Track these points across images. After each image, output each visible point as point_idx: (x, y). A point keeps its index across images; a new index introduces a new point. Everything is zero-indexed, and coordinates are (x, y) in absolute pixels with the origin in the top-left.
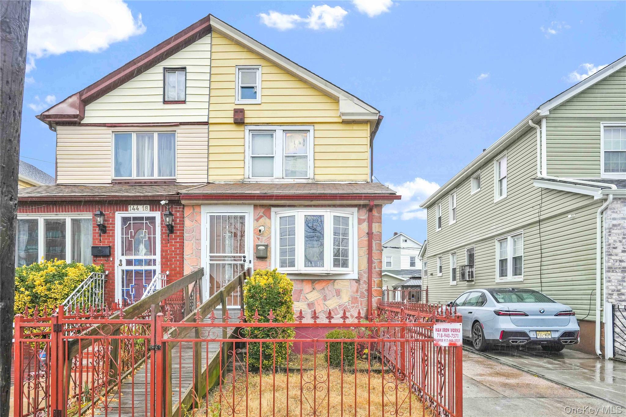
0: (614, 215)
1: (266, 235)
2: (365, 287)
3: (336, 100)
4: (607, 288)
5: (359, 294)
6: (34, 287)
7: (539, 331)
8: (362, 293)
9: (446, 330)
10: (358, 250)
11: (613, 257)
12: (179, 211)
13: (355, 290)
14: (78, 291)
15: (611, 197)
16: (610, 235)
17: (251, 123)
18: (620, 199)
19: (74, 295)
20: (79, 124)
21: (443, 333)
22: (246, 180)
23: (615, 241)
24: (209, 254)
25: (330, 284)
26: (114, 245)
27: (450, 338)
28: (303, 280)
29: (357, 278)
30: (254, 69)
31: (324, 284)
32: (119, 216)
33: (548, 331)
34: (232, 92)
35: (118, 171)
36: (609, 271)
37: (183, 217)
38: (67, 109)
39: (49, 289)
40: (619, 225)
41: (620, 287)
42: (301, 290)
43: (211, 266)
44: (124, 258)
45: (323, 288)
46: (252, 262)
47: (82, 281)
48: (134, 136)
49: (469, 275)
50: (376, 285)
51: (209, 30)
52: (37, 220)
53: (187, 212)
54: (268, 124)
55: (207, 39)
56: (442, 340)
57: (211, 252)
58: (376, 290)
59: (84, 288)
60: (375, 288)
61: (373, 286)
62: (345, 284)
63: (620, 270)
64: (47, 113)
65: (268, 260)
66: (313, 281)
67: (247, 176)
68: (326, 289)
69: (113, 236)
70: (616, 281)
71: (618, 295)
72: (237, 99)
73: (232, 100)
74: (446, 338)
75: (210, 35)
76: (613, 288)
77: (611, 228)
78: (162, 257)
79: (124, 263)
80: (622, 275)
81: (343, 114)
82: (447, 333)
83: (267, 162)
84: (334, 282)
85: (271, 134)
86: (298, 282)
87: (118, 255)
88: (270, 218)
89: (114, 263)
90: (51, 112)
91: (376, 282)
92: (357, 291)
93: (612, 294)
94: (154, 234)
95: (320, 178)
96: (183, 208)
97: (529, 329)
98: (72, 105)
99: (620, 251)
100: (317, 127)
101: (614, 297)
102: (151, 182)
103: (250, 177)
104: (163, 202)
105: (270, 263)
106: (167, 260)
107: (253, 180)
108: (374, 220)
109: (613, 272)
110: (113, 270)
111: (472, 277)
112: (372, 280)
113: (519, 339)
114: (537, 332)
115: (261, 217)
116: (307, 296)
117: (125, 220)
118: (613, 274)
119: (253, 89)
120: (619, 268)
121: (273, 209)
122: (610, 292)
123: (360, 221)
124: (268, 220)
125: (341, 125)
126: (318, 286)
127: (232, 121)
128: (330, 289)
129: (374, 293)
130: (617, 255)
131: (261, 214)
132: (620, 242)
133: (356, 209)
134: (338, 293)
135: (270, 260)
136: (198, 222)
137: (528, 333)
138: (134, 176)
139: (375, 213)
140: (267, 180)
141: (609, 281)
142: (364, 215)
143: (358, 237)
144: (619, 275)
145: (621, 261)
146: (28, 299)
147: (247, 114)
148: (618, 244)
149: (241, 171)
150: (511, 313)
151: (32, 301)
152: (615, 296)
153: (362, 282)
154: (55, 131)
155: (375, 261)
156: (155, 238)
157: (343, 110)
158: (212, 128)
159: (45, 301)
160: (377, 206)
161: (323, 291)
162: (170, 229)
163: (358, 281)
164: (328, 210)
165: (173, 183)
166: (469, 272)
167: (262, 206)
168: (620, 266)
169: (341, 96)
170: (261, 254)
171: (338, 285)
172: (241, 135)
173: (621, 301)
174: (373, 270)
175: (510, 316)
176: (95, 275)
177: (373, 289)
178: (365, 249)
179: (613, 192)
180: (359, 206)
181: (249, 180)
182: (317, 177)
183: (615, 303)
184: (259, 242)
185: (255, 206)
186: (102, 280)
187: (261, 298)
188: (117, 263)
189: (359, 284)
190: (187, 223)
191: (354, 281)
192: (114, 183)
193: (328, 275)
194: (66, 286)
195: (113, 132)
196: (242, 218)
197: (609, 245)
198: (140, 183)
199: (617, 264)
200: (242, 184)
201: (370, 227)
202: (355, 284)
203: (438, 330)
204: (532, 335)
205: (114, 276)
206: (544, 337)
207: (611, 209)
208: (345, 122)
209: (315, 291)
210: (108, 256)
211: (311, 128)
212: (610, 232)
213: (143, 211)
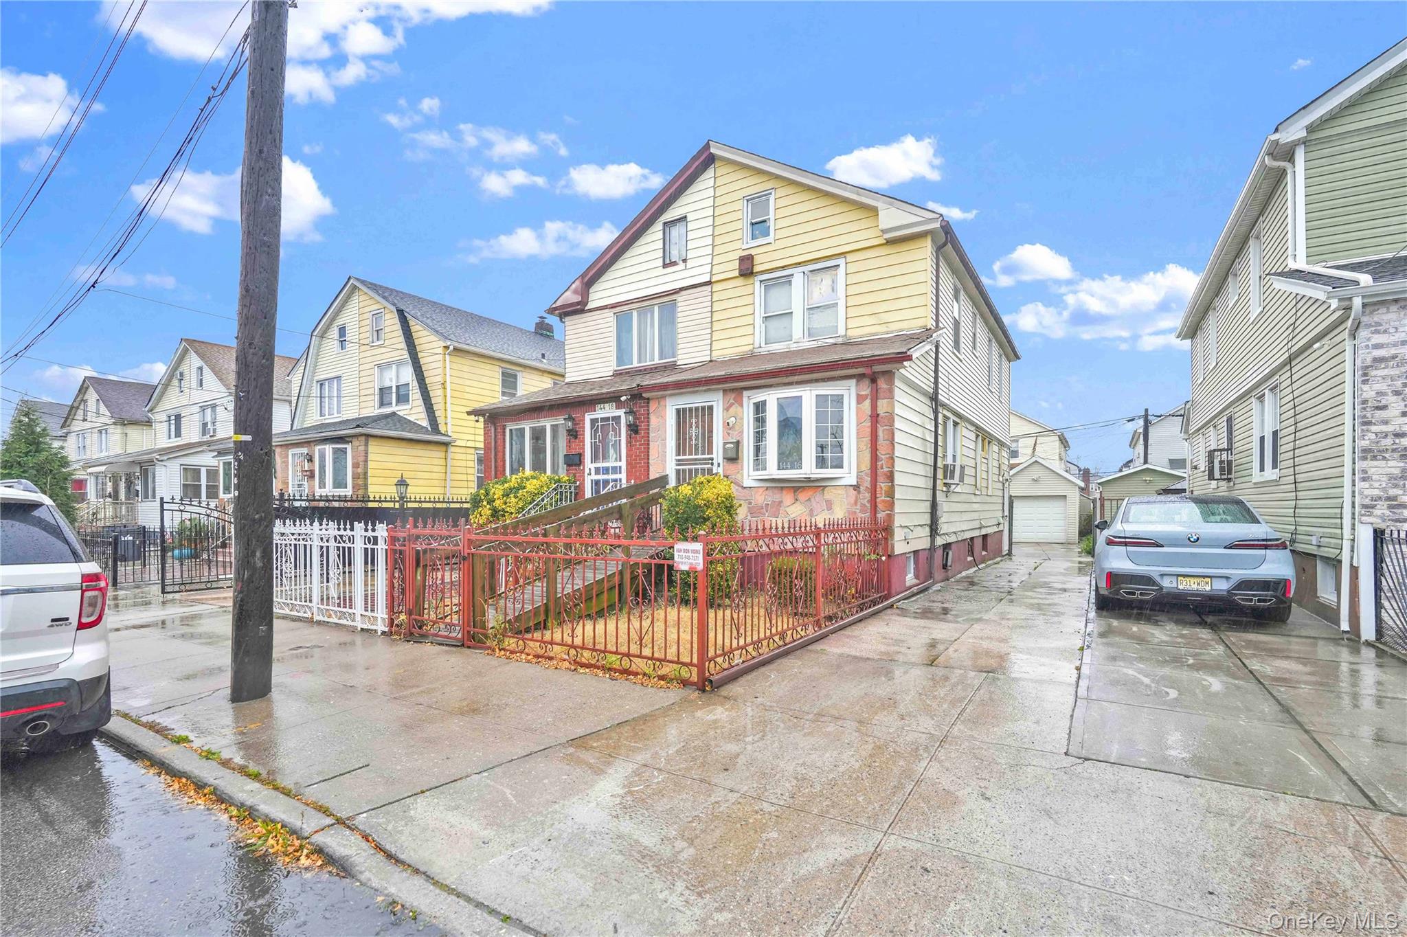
0: (1377, 339)
1: (737, 428)
2: (868, 496)
3: (874, 211)
4: (1361, 493)
5: (858, 507)
6: (494, 501)
7: (1184, 576)
8: (863, 505)
9: (687, 551)
10: (858, 442)
11: (1374, 428)
12: (643, 407)
13: (852, 501)
14: (537, 505)
15: (1357, 302)
16: (1364, 382)
17: (762, 271)
18: (1396, 301)
19: (531, 509)
20: (582, 311)
21: (684, 554)
22: (756, 350)
23: (1379, 393)
24: (675, 457)
25: (817, 493)
26: (584, 452)
27: (690, 561)
28: (782, 488)
29: (855, 483)
30: (765, 195)
31: (809, 493)
32: (588, 417)
33: (1204, 577)
34: (738, 235)
35: (620, 360)
36: (1364, 458)
37: (648, 414)
38: (570, 297)
39: (505, 503)
40: (1394, 357)
41: (1393, 492)
42: (781, 502)
43: (678, 472)
44: (593, 466)
45: (809, 499)
46: (721, 465)
47: (542, 494)
48: (635, 314)
49: (1222, 469)
50: (883, 492)
51: (711, 160)
52: (524, 428)
53: (653, 406)
54: (783, 268)
55: (710, 173)
56: (682, 563)
57: (678, 454)
58: (883, 501)
59: (545, 501)
60: (883, 498)
61: (878, 495)
62: (839, 492)
63: (1396, 455)
64: (554, 306)
65: (739, 461)
66: (796, 490)
67: (757, 345)
68: (812, 500)
69: (584, 442)
70: (1385, 478)
71: (1390, 507)
72: (745, 242)
73: (738, 245)
74: (686, 560)
75: (713, 166)
76: (1376, 492)
77: (1367, 367)
78: (628, 463)
79: (593, 472)
80: (1402, 465)
81: (884, 231)
82: (687, 554)
83: (784, 321)
84: (823, 490)
85: (787, 280)
86: (776, 491)
87: (589, 465)
88: (742, 405)
89: (584, 473)
90: (559, 303)
91: (884, 489)
92: (856, 503)
93: (1373, 507)
94: (620, 437)
95: (856, 333)
96: (648, 403)
97: (1160, 571)
98: (575, 292)
99: (1397, 413)
100: (850, 258)
101: (1377, 512)
102: (651, 369)
103: (763, 345)
104: (623, 399)
105: (742, 466)
106: (632, 468)
107: (766, 349)
108: (881, 394)
109: (1374, 458)
110: (584, 480)
111: (1230, 472)
112: (878, 486)
113: (1138, 589)
114: (1180, 578)
115: (731, 405)
116: (788, 509)
117: (593, 421)
118: (1376, 463)
119: (765, 224)
120: (1394, 450)
121: (746, 393)
122: (1367, 502)
123: (860, 399)
124: (739, 408)
125: (885, 247)
126: (803, 496)
127: (736, 273)
128: (818, 500)
129: (880, 506)
130: (1386, 422)
131: (732, 401)
132: (1397, 393)
133: (853, 382)
134: (829, 506)
135: (742, 462)
136: (663, 417)
137: (1158, 579)
138: (635, 364)
139: (882, 384)
140: (782, 347)
141: (1364, 479)
142: (866, 390)
143: (857, 422)
144: (1394, 466)
145: (1397, 435)
146: (489, 512)
147: (757, 260)
148: (1391, 399)
149: (749, 340)
150: (1127, 540)
151: (493, 516)
152: (1382, 509)
153: (862, 488)
154: (564, 322)
155: (883, 457)
156: (620, 440)
157: (883, 226)
158: (716, 287)
159: (504, 516)
160: (884, 373)
161: (808, 503)
162: (633, 429)
163: (856, 487)
164: (807, 387)
165: (671, 367)
166: (1221, 462)
167: (733, 390)
168: (1394, 447)
169: (879, 204)
170: (733, 455)
171: (828, 494)
172: (749, 290)
173: (1398, 521)
174: (880, 471)
175: (1126, 545)
176: (561, 486)
177: (878, 500)
178: (867, 439)
179: (1365, 290)
180: (859, 377)
181: (760, 350)
182: (850, 333)
183: (1382, 526)
184: (730, 438)
185: (725, 391)
186: (571, 493)
187: (677, 513)
188: (587, 471)
189: (859, 492)
190: (653, 420)
191: (852, 488)
192: (617, 374)
193: (809, 480)
194: (521, 499)
195: (614, 313)
196: (711, 408)
197: (1365, 402)
198: (641, 370)
199: (1388, 442)
200: (751, 356)
201: (874, 407)
202: (852, 492)
203: (679, 551)
204: (1167, 583)
205: (584, 487)
206: (1195, 587)
207: (1368, 326)
208: (890, 242)
209: (798, 504)
210: (579, 465)
211: (841, 262)
212: (1365, 375)
213: (607, 411)
